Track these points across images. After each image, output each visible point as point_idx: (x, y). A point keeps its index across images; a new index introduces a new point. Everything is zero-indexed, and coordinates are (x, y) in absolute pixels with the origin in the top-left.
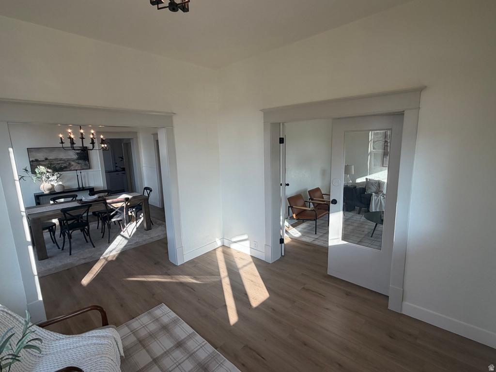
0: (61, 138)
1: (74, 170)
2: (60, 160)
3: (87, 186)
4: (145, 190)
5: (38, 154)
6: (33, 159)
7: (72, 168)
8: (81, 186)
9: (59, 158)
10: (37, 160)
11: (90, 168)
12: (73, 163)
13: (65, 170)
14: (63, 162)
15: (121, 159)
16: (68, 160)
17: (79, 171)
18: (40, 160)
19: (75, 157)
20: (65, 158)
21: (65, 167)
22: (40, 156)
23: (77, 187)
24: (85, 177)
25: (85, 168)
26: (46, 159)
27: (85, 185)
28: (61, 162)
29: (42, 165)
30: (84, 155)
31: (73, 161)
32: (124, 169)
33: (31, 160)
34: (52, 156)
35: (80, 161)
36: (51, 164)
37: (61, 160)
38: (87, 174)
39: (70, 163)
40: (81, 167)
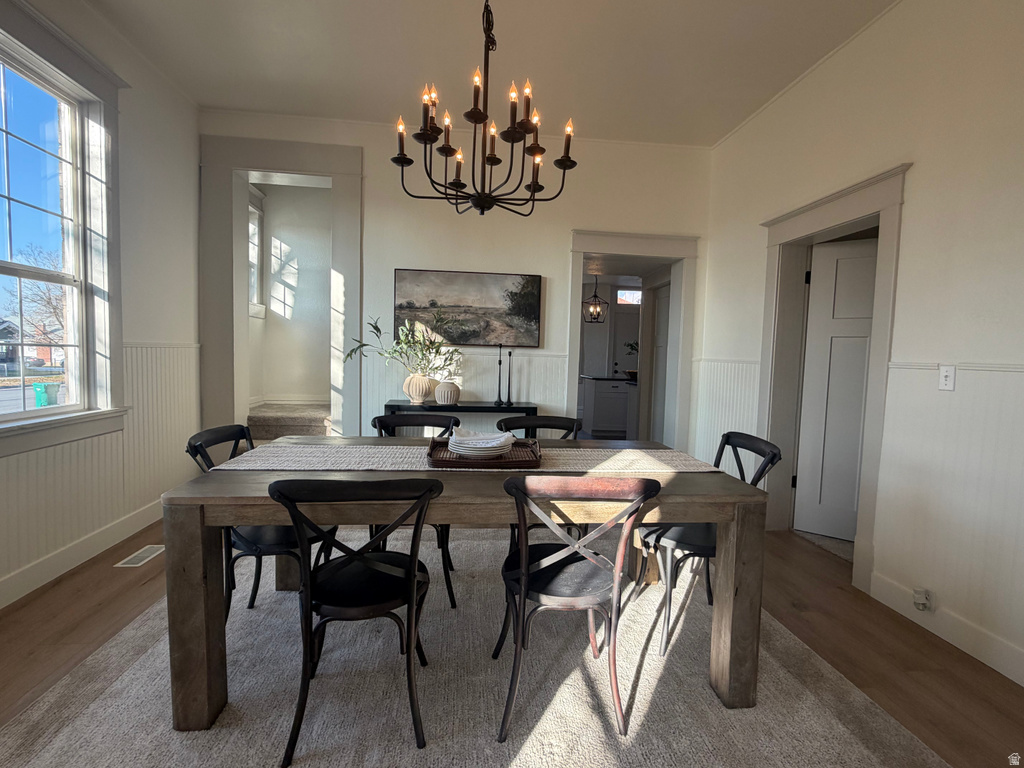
0: (401, 136)
1: (495, 346)
2: (465, 312)
3: (523, 400)
4: (728, 449)
5: (417, 289)
6: (403, 301)
7: (492, 339)
8: (504, 399)
9: (465, 304)
10: (410, 306)
11: (538, 344)
12: (496, 324)
13: (473, 341)
14: (471, 316)
15: (629, 350)
16: (486, 312)
17: (505, 351)
18: (417, 305)
19: (504, 304)
20: (477, 305)
21: (475, 334)
22: (420, 295)
23: (496, 399)
24: (520, 371)
25: (524, 341)
26: (433, 304)
27: (519, 396)
28: (469, 316)
29: (422, 321)
30: (529, 301)
31: (499, 317)
32: (633, 377)
33: (398, 302)
34: (447, 297)
35: (516, 321)
36: (440, 320)
37: (468, 310)
38: (530, 362)
39: (488, 324)
40: (516, 338)
